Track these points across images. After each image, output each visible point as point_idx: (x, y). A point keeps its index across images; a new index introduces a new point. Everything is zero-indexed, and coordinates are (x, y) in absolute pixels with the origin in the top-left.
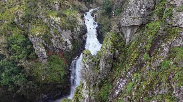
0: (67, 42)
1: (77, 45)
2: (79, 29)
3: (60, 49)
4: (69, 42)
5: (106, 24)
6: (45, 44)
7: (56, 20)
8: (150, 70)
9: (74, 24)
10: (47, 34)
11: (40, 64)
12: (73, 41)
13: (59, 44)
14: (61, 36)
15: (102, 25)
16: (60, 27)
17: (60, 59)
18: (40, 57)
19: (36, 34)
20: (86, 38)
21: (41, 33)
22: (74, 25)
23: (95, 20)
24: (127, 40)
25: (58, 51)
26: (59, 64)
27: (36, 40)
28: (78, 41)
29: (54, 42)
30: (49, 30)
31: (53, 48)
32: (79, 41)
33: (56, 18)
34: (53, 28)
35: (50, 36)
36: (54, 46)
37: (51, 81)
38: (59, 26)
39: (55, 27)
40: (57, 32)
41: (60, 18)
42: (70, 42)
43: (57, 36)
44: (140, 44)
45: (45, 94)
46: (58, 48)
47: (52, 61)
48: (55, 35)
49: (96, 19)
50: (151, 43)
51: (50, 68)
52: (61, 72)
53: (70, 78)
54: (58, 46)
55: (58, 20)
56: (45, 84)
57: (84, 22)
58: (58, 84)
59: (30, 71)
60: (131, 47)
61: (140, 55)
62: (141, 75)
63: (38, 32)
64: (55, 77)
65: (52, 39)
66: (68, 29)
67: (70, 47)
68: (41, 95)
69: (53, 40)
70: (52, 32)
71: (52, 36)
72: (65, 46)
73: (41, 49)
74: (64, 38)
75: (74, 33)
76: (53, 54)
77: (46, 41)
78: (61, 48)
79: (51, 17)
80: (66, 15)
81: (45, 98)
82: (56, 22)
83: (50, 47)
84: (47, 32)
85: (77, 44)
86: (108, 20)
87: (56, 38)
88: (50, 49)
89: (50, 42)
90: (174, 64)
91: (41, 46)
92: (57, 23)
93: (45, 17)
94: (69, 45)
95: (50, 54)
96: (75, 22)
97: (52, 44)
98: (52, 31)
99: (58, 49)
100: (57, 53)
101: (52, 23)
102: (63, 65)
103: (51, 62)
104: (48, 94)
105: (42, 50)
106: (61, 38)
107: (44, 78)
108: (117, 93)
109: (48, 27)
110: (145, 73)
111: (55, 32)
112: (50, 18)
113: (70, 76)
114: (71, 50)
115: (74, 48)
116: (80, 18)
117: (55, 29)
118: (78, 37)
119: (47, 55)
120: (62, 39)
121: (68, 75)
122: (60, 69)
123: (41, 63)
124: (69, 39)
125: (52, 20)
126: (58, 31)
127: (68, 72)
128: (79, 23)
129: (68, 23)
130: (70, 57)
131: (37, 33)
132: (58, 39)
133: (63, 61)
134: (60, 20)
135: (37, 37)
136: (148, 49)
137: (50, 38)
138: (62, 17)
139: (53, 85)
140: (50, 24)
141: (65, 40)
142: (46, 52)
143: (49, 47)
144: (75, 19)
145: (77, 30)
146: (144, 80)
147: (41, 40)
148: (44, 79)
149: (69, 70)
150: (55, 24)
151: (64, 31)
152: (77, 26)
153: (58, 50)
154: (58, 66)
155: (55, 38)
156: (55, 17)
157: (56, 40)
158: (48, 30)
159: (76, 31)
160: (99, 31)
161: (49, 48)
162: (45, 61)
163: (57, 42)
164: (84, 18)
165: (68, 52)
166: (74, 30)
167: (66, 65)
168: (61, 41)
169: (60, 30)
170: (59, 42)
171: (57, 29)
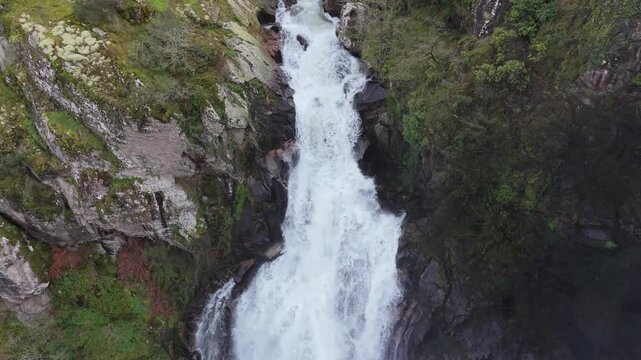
0: (160, 196)
1: (233, 209)
2: (237, 113)
3: (124, 236)
4: (178, 197)
5: (433, 84)
6: (19, 217)
7: (66, 54)
9: (207, 76)
10: (21, 150)
12: (204, 185)
14: (118, 165)
15: (403, 89)
16: (101, 103)
22: (206, 84)
23: (349, 44)
25: (115, 244)
26: (128, 317)
28: (235, 184)
29: (75, 198)
30: (30, 118)
33: (68, 39)
34: (58, 107)
35: (40, 159)
36: (84, 223)
38: (88, 95)
39: (64, 101)
40: (85, 140)
41: (97, 37)
42: (182, 194)
43: (86, 166)
46: (106, 228)
47: (80, 302)
48: (73, 155)
49: (353, 40)
54: (103, 221)
55: (86, 50)
57: (278, 58)
65: (60, 180)
66: (161, 114)
67: (189, 223)
69: (67, 189)
70: (50, 136)
71: (54, 165)
72: (154, 219)
74: (140, 173)
75: (210, 139)
76: (81, 266)
77: (15, 199)
78: (127, 232)
79: (27, 27)
80: (146, 13)
82: (69, 68)
83: (54, 227)
84: (17, 137)
85: (230, 202)
86: (442, 51)
87: (84, 176)
88: (55, 242)
89: (50, 201)
92: (77, 74)
94: (178, 212)
95: (64, 268)
96: (213, 62)
97: (67, 207)
98: (46, 131)
99: (108, 232)
100: (114, 257)
101: (43, 74)
102: (153, 323)
103: (79, 312)
106: (118, 175)
109: (21, 99)
111: (71, 141)
112: (25, 36)
116: (250, 29)
118: (232, 162)
120: (129, 184)
123: (15, 320)
124: (179, 174)
125: (37, 54)
126: (91, 131)
128: (237, 65)
130: (191, 278)
132: (99, 182)
133: (147, 302)
134: (101, 49)
137: (44, 176)
138: (118, 24)
140: (29, 78)
141: (150, 186)
142: (32, 258)
143: (45, 228)
144: (210, 40)
145: (224, 119)
149: (188, 355)
150: (61, 79)
151: (131, 130)
152: (222, 93)
153: (112, 239)
155: (77, 177)
156: (58, 29)
157: (84, 190)
158: (25, 124)
159: (217, 129)
160: (373, 121)
161: (53, 234)
163: (96, 203)
164: (277, 29)
166: (205, 120)
167: (171, 326)
168: (120, 194)
169: (106, 123)
170: (103, 200)
171: (82, 120)
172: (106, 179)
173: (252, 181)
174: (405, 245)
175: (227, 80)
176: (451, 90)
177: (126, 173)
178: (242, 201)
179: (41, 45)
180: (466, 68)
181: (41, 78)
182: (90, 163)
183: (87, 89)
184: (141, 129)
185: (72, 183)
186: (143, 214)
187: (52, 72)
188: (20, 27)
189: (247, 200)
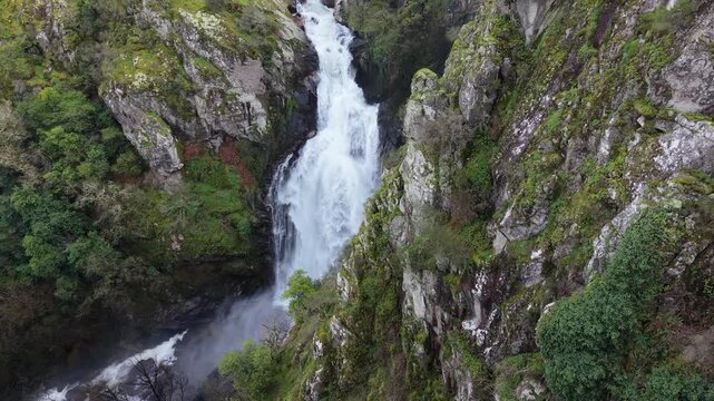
0: (248, 104)
1: (286, 115)
2: (289, 54)
3: (225, 135)
4: (257, 106)
5: (386, 32)
6: (173, 119)
7: (205, 26)
8: (598, 72)
9: (272, 36)
10: (177, 80)
11: (159, 195)
12: (270, 99)
13: (223, 113)
14: (229, 85)
15: (371, 36)
16: (223, 49)
17: (227, 169)
18: (159, 166)
19: (136, 83)
20: (315, 86)
21: (152, 79)
22: (272, 40)
23: (340, 20)
24: (529, 32)
25: (218, 142)
26: (226, 187)
27: (138, 105)
28: (286, 99)
29: (203, 108)
30: (181, 62)
31: (201, 133)
32: (291, 99)
33: (204, 19)
34: (197, 55)
35: (187, 85)
36: (205, 125)
37: (205, 250)
38: (217, 46)
39: (202, 52)
40: (215, 70)
41: (218, 18)
42: (260, 104)
43: (212, 86)
44: (568, 32)
45: (188, 298)
46: (216, 128)
47: (199, 179)
48: (206, 80)
49: (342, 18)
50: (597, 21)
51: (196, 203)
52: (237, 216)
53: (271, 234)
54: (217, 122)
55: (214, 24)
56: (185, 264)
57: (303, 28)
58: (232, 258)
59: (123, 222)
60: (543, 44)
61: (569, 52)
62: (580, 87)
63: (141, 74)
64: (216, 235)
65: (197, 97)
66: (253, 55)
67: (262, 123)
68: (176, 302)
69: (199, 102)
70: (194, 71)
71: (194, 87)
72: (245, 119)
73: (158, 135)
74: (238, 91)
75: (274, 71)
76: (201, 153)
77: (173, 108)
78: (227, 130)
79: (183, 14)
80: (237, 6)
81: (191, 313)
82: (207, 33)
83: (189, 127)
84: (174, 73)
85: (284, 111)
86: (389, 16)
87: (211, 93)
88: (188, 138)
89: (189, 109)
90: (647, 42)
91: (158, 127)
92: (211, 36)
93: (163, 18)
94: (257, 115)
95: (192, 155)
96: (273, 29)
97: (197, 115)
98: (192, 69)
99: (216, 133)
100: (217, 150)
101: (191, 37)
102: (242, 190)
103: (198, 185)
104: (198, 299)
105: (165, 139)
106: (229, 92)
107: (179, 241)
108: (518, 150)
109: (176, 53)
110: (590, 79)
111: (207, 72)
112: (182, 18)
113: (269, 226)
114: (265, 135)
115: (275, 126)
116: (286, 14)
117: (205, 59)
118: (286, 85)
119: (180, 156)
120: (234, 96)
121: (262, 226)
122: (231, 206)
123: (162, 189)
124: (258, 92)
125: (189, 27)
126: (216, 66)
127: (263, 216)
128: (285, 32)
129: (249, 34)
130: (263, 160)
131: (139, 79)
132: (219, 95)
133: (238, 176)
134: (221, 23)
135: (141, 92)
136: (589, 34)
137: (187, 95)
138: (225, 13)
139: (212, 267)
140: (183, 42)
141: (244, 98)
142: (177, 146)
143: (185, 128)
144: (270, 19)
145: (283, 58)
146: (588, 94)
147: (154, 103)
148: (178, 247)
149: (262, 208)
150: (203, 39)
151: (237, 64)
152: (280, 45)
153: (216, 139)
154: (226, 194)
155: (206, 94)
156: (199, 14)
157: (210, 101)
158: (178, 67)
159: (279, 63)
160: (359, 57)
161: (188, 132)
162: (177, 179)
163: (216, 109)
164: (299, 15)
165: (255, 144)
166: (274, 59)
167: (252, 191)
168: (229, 102)
169: (225, 61)
170: (220, 107)
171: (211, 61)
172: (223, 93)
173: (297, 94)
174: (381, 114)
175: (281, 39)
176: (394, 33)
178: (291, 109)
179: (192, 22)
180: (400, 22)
181: (189, 40)
182: (214, 83)
183: (217, 43)
184: (243, 64)
185: (203, 98)
186: (240, 116)
187: (197, 36)
188: (179, 14)
189: (294, 107)
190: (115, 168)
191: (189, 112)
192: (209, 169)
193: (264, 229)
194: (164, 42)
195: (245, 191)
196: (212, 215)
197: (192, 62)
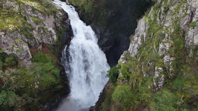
0: (51, 31)
1: (62, 34)
2: (61, 14)
3: (43, 44)
4: (53, 31)
6: (26, 40)
7: (33, 5)
10: (25, 26)
12: (56, 28)
13: (44, 35)
14: (45, 25)
17: (46, 55)
18: (24, 58)
19: (10, 29)
20: (70, 22)
21: (16, 26)
25: (41, 47)
26: (47, 62)
28: (60, 29)
29: (36, 35)
31: (36, 44)
32: (62, 28)
33: (32, 3)
34: (31, 16)
35: (30, 27)
36: (37, 41)
37: (47, 85)
38: (40, 12)
39: (33, 15)
42: (54, 31)
43: (39, 26)
45: (44, 104)
46: (41, 42)
47: (38, 61)
48: (37, 24)
49: (70, 3)
52: (53, 70)
53: (66, 74)
54: (41, 39)
55: (36, 5)
56: (40, 93)
58: (56, 85)
63: (11, 25)
64: (50, 78)
65: (34, 31)
66: (51, 14)
67: (55, 37)
68: (41, 108)
69: (35, 33)
70: (32, 21)
71: (33, 27)
73: (24, 46)
74: (47, 27)
75: (57, 19)
77: (26, 36)
78: (44, 41)
79: (24, 2)
81: (48, 109)
82: (35, 8)
83: (32, 42)
84: (24, 23)
87: (39, 28)
88: (32, 46)
91: (23, 43)
92: (37, 8)
93: (16, 4)
94: (53, 35)
95: (34, 53)
96: (53, 6)
97: (34, 38)
98: (31, 21)
100: (41, 50)
101: (28, 10)
103: (38, 63)
104: (48, 103)
107: (38, 84)
109: (22, 16)
111: (37, 21)
112: (24, 4)
113: (64, 71)
114: (57, 41)
115: (59, 38)
117: (35, 17)
118: (60, 24)
119: (31, 54)
120: (47, 29)
122: (51, 68)
123: (26, 67)
124: (53, 27)
125: (27, 6)
126: (39, 19)
127: (61, 68)
128: (56, 7)
129: (48, 7)
131: (11, 27)
132: (42, 29)
133: (50, 57)
135: (13, 31)
137: (30, 31)
139: (49, 91)
140: (25, 12)
141: (49, 29)
147: (19, 35)
148: (37, 87)
149: (61, 66)
150: (34, 10)
151: (47, 17)
152: (57, 11)
154: (47, 64)
155: (37, 30)
156: (29, 2)
157: (39, 31)
158: (25, 21)
163: (41, 34)
165: (54, 45)
166: (57, 15)
167: (56, 61)
168: (46, 31)
169: (42, 17)
170: (43, 33)
171: (37, 17)
173: (64, 26)
175: (56, 9)
176: (90, 3)
177: (46, 27)
179: (29, 4)
182: (40, 25)
183: (39, 11)
184: (49, 17)
185: (36, 31)
186: (49, 35)
187: (31, 9)
188: (22, 2)
189: (64, 30)
190: (5, 64)
191: (31, 37)
192: (41, 57)
193: (62, 73)
194: (17, 13)
195: (54, 62)
196: (45, 72)
197: (31, 18)
